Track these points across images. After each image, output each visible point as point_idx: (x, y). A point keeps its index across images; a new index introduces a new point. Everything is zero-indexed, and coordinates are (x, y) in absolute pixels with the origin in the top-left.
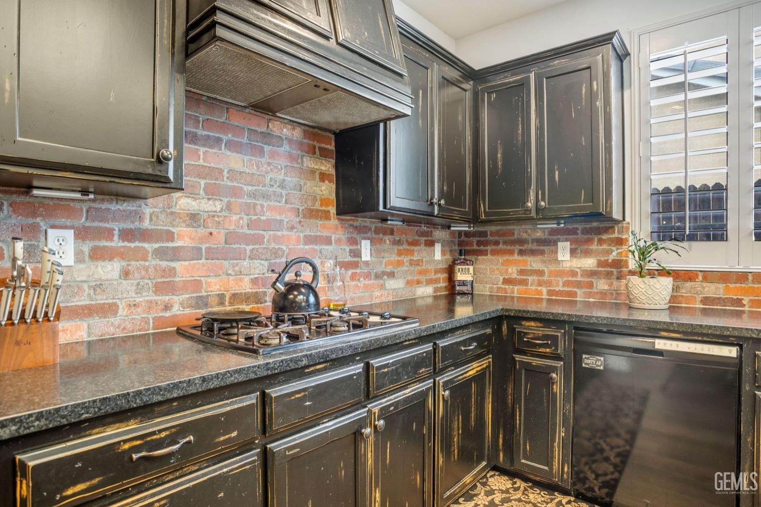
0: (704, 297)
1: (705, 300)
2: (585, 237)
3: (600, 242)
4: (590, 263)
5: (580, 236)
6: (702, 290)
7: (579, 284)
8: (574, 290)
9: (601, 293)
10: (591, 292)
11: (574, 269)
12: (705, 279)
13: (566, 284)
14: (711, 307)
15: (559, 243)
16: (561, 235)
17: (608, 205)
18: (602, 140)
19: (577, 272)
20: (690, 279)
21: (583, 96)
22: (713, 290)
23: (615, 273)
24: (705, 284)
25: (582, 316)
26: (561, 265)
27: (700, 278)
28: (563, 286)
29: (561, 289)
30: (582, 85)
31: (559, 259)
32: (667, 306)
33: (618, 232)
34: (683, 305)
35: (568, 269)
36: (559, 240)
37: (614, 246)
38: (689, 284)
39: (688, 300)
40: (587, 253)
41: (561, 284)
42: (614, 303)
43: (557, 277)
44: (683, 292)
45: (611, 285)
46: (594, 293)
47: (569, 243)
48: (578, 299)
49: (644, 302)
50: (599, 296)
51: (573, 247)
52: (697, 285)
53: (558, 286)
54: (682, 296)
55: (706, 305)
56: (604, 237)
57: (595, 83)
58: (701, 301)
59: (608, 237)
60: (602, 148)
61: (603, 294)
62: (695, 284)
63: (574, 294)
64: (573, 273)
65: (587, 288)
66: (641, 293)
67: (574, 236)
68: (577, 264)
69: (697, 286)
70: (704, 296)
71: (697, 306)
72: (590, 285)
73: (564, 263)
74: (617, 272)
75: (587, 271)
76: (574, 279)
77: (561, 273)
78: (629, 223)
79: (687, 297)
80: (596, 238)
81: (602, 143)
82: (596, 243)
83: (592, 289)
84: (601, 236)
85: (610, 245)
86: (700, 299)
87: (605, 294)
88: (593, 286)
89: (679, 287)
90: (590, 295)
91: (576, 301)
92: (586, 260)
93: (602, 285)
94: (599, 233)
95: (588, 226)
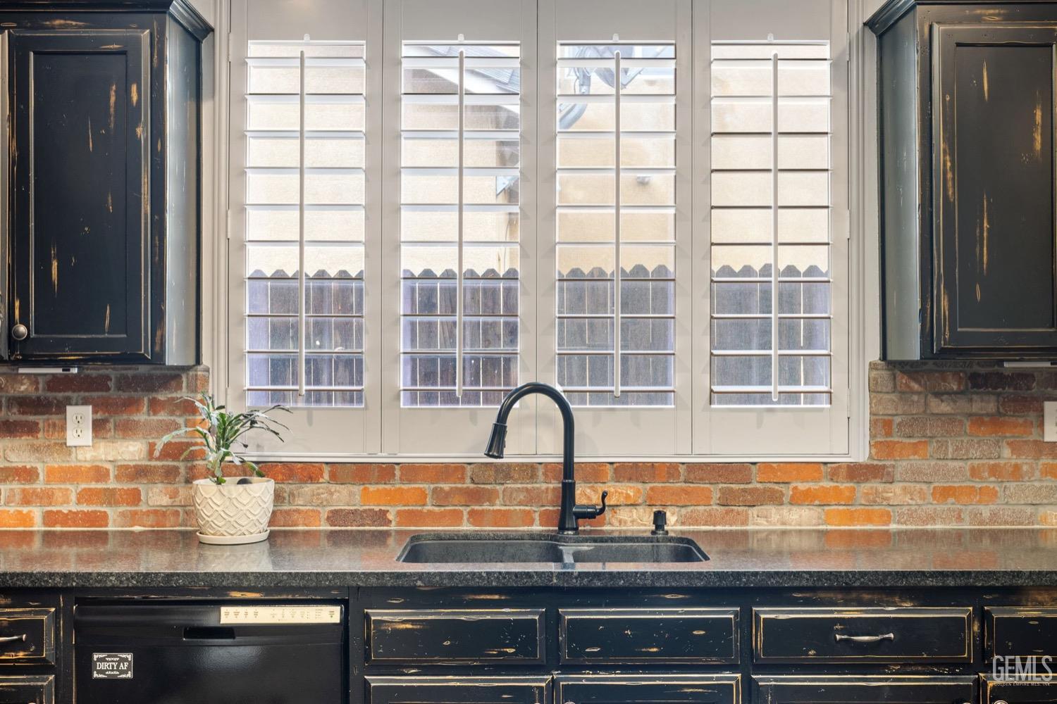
0: (332, 512)
1: (335, 517)
2: (124, 395)
3: (154, 406)
4: (131, 450)
5: (113, 393)
6: (329, 497)
7: (110, 497)
8: (102, 509)
9: (155, 512)
10: (135, 513)
11: (100, 464)
12: (334, 478)
13: (85, 496)
14: (343, 528)
15: (70, 409)
16: (74, 391)
17: (158, 339)
18: (146, 207)
19: (107, 471)
20: (311, 478)
21: (112, 110)
22: (346, 497)
23: (182, 471)
24: (333, 487)
25: (90, 574)
26: (73, 455)
27: (326, 476)
28: (79, 502)
29: (74, 509)
30: (111, 85)
31: (68, 444)
32: (265, 535)
33: (188, 387)
34: (300, 528)
35: (88, 465)
36: (68, 401)
37: (180, 416)
38: (308, 488)
39: (309, 517)
40: (127, 430)
41: (73, 497)
42: (180, 532)
43: (64, 482)
44: (300, 504)
45: (174, 495)
46: (144, 513)
47: (90, 408)
48: (110, 528)
49: (222, 530)
50: (152, 519)
51: (99, 416)
52: (321, 488)
53: (67, 501)
54: (298, 511)
55: (335, 526)
56: (162, 396)
57: (134, 88)
58: (328, 518)
59: (169, 396)
60: (146, 223)
61: (159, 514)
62: (319, 488)
63: (102, 518)
64: (99, 473)
65: (128, 504)
66: (216, 514)
67: (100, 394)
68: (106, 454)
69: (321, 491)
70: (333, 508)
71: (321, 528)
72: (135, 497)
73: (80, 452)
74: (186, 467)
75: (127, 467)
76: (100, 486)
77: (73, 474)
78: (207, 370)
79: (307, 511)
80: (146, 399)
81: (146, 214)
82: (145, 409)
83: (137, 505)
84: (154, 395)
85: (172, 413)
86: (326, 516)
87: (164, 514)
88: (140, 500)
89: (293, 495)
90: (133, 518)
91: (106, 533)
92: (126, 444)
93: (156, 496)
94: (152, 389)
95: (130, 373)
